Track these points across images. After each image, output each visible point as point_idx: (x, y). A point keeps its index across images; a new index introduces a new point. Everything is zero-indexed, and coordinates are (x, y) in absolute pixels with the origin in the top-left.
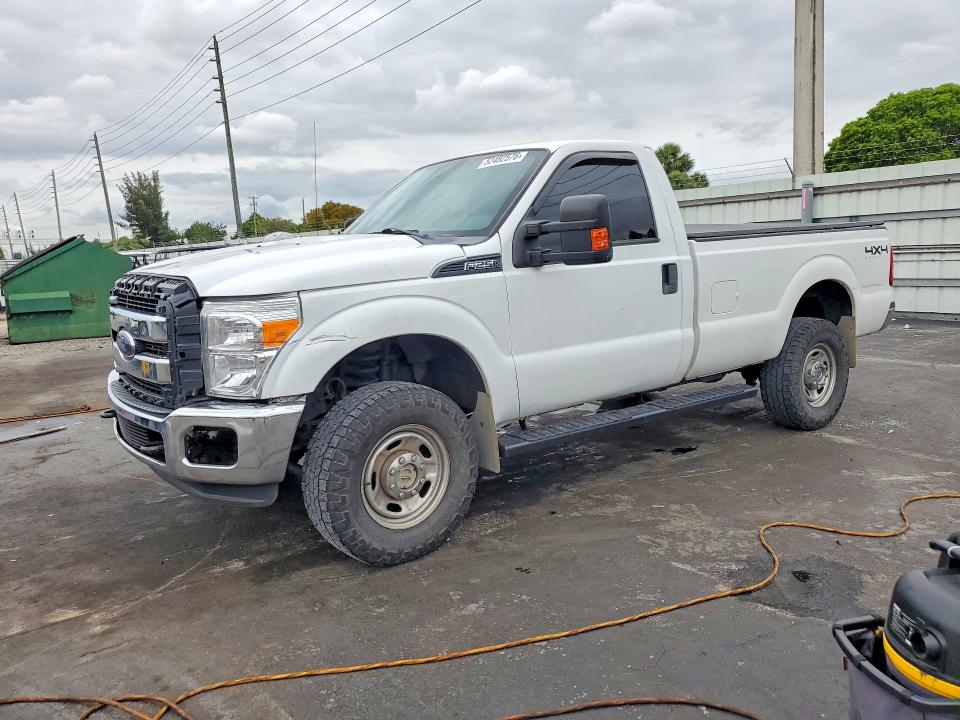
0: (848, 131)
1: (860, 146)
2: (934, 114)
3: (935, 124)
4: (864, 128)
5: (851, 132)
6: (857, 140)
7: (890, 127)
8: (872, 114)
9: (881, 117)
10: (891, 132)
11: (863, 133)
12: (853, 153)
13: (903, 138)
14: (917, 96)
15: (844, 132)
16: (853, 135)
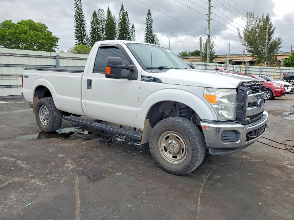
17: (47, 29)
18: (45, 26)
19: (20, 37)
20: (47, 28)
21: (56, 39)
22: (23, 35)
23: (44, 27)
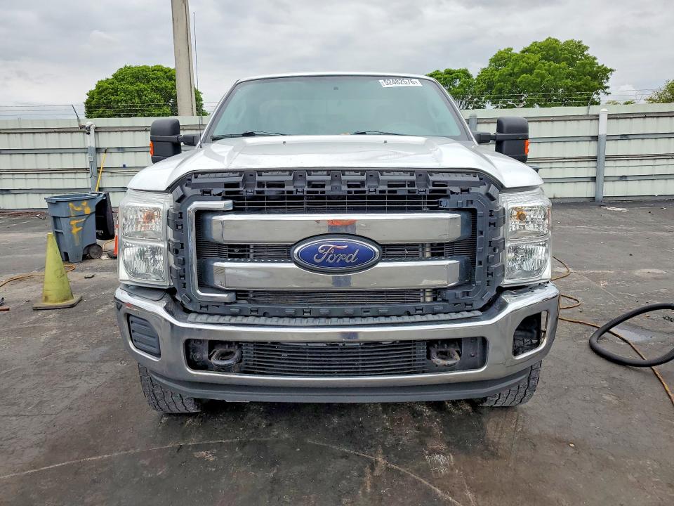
0: (102, 86)
1: (113, 98)
2: (155, 83)
3: (156, 90)
4: (113, 86)
5: (104, 87)
6: (109, 93)
7: (131, 88)
8: (115, 76)
9: (123, 80)
10: (132, 92)
11: (112, 89)
12: (108, 103)
13: (140, 97)
14: (143, 70)
15: (98, 87)
16: (107, 89)
17: (585, 53)
18: (580, 46)
19: (518, 80)
20: (587, 48)
21: (604, 73)
22: (524, 75)
23: (580, 48)
